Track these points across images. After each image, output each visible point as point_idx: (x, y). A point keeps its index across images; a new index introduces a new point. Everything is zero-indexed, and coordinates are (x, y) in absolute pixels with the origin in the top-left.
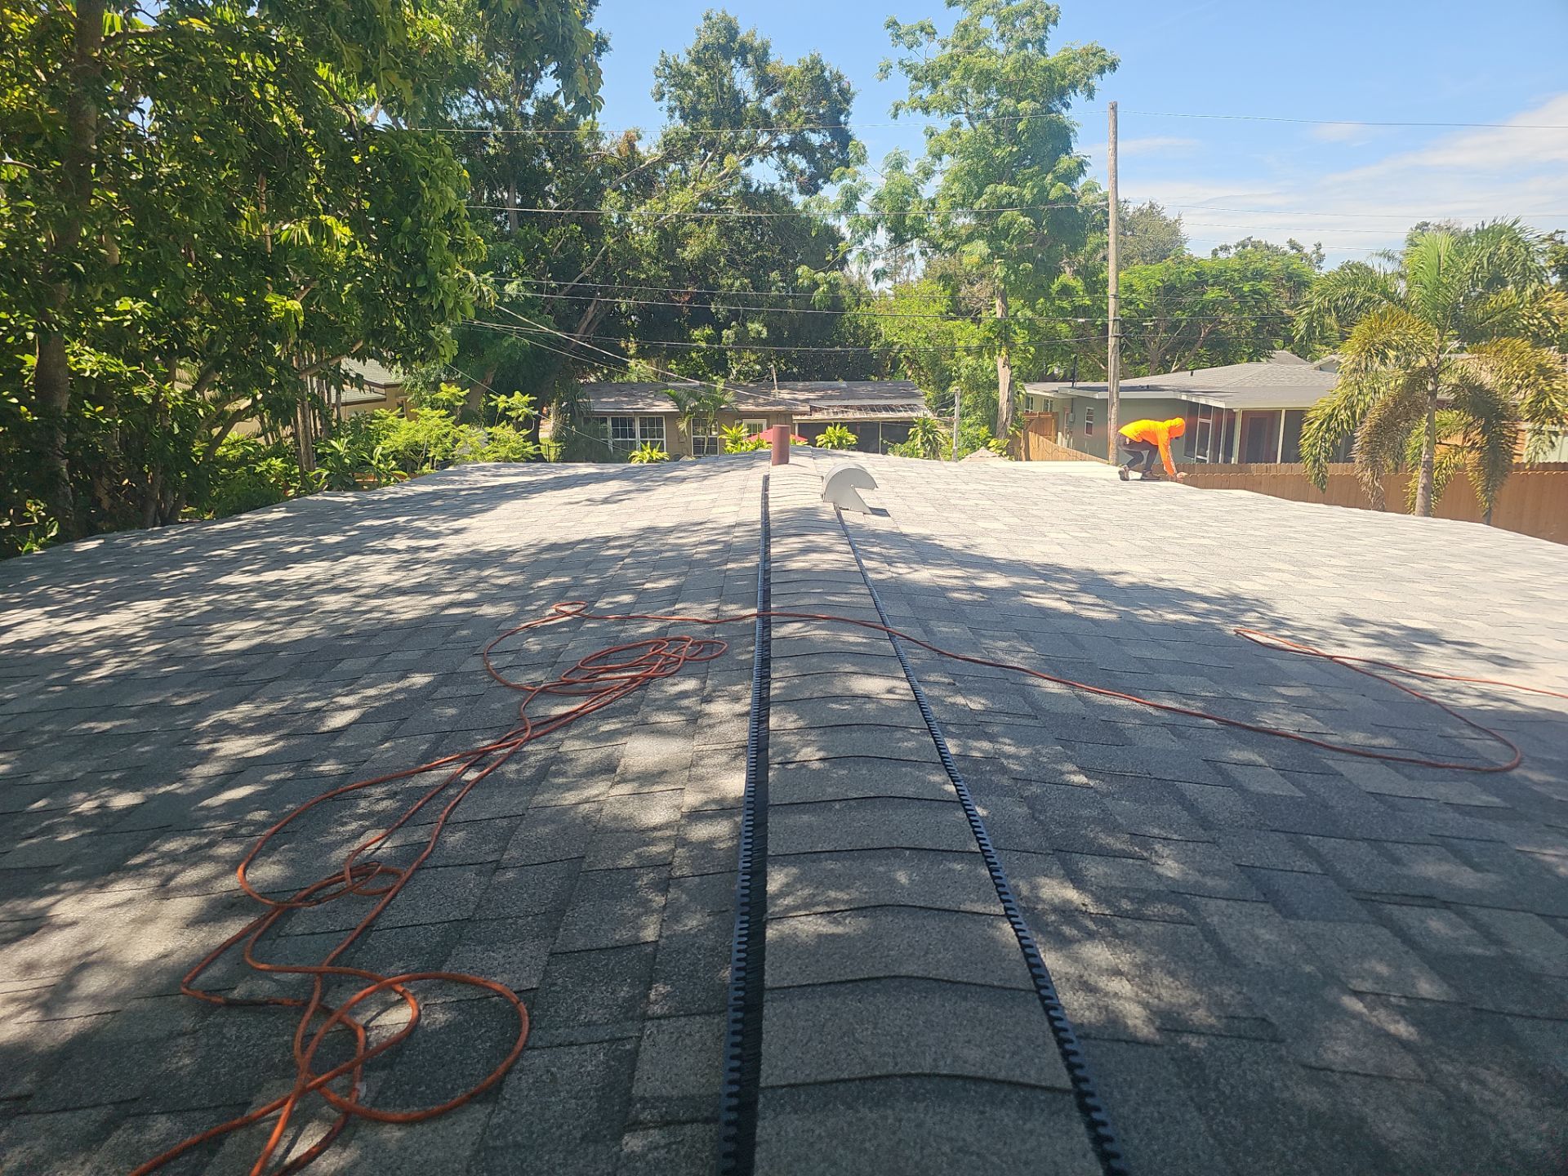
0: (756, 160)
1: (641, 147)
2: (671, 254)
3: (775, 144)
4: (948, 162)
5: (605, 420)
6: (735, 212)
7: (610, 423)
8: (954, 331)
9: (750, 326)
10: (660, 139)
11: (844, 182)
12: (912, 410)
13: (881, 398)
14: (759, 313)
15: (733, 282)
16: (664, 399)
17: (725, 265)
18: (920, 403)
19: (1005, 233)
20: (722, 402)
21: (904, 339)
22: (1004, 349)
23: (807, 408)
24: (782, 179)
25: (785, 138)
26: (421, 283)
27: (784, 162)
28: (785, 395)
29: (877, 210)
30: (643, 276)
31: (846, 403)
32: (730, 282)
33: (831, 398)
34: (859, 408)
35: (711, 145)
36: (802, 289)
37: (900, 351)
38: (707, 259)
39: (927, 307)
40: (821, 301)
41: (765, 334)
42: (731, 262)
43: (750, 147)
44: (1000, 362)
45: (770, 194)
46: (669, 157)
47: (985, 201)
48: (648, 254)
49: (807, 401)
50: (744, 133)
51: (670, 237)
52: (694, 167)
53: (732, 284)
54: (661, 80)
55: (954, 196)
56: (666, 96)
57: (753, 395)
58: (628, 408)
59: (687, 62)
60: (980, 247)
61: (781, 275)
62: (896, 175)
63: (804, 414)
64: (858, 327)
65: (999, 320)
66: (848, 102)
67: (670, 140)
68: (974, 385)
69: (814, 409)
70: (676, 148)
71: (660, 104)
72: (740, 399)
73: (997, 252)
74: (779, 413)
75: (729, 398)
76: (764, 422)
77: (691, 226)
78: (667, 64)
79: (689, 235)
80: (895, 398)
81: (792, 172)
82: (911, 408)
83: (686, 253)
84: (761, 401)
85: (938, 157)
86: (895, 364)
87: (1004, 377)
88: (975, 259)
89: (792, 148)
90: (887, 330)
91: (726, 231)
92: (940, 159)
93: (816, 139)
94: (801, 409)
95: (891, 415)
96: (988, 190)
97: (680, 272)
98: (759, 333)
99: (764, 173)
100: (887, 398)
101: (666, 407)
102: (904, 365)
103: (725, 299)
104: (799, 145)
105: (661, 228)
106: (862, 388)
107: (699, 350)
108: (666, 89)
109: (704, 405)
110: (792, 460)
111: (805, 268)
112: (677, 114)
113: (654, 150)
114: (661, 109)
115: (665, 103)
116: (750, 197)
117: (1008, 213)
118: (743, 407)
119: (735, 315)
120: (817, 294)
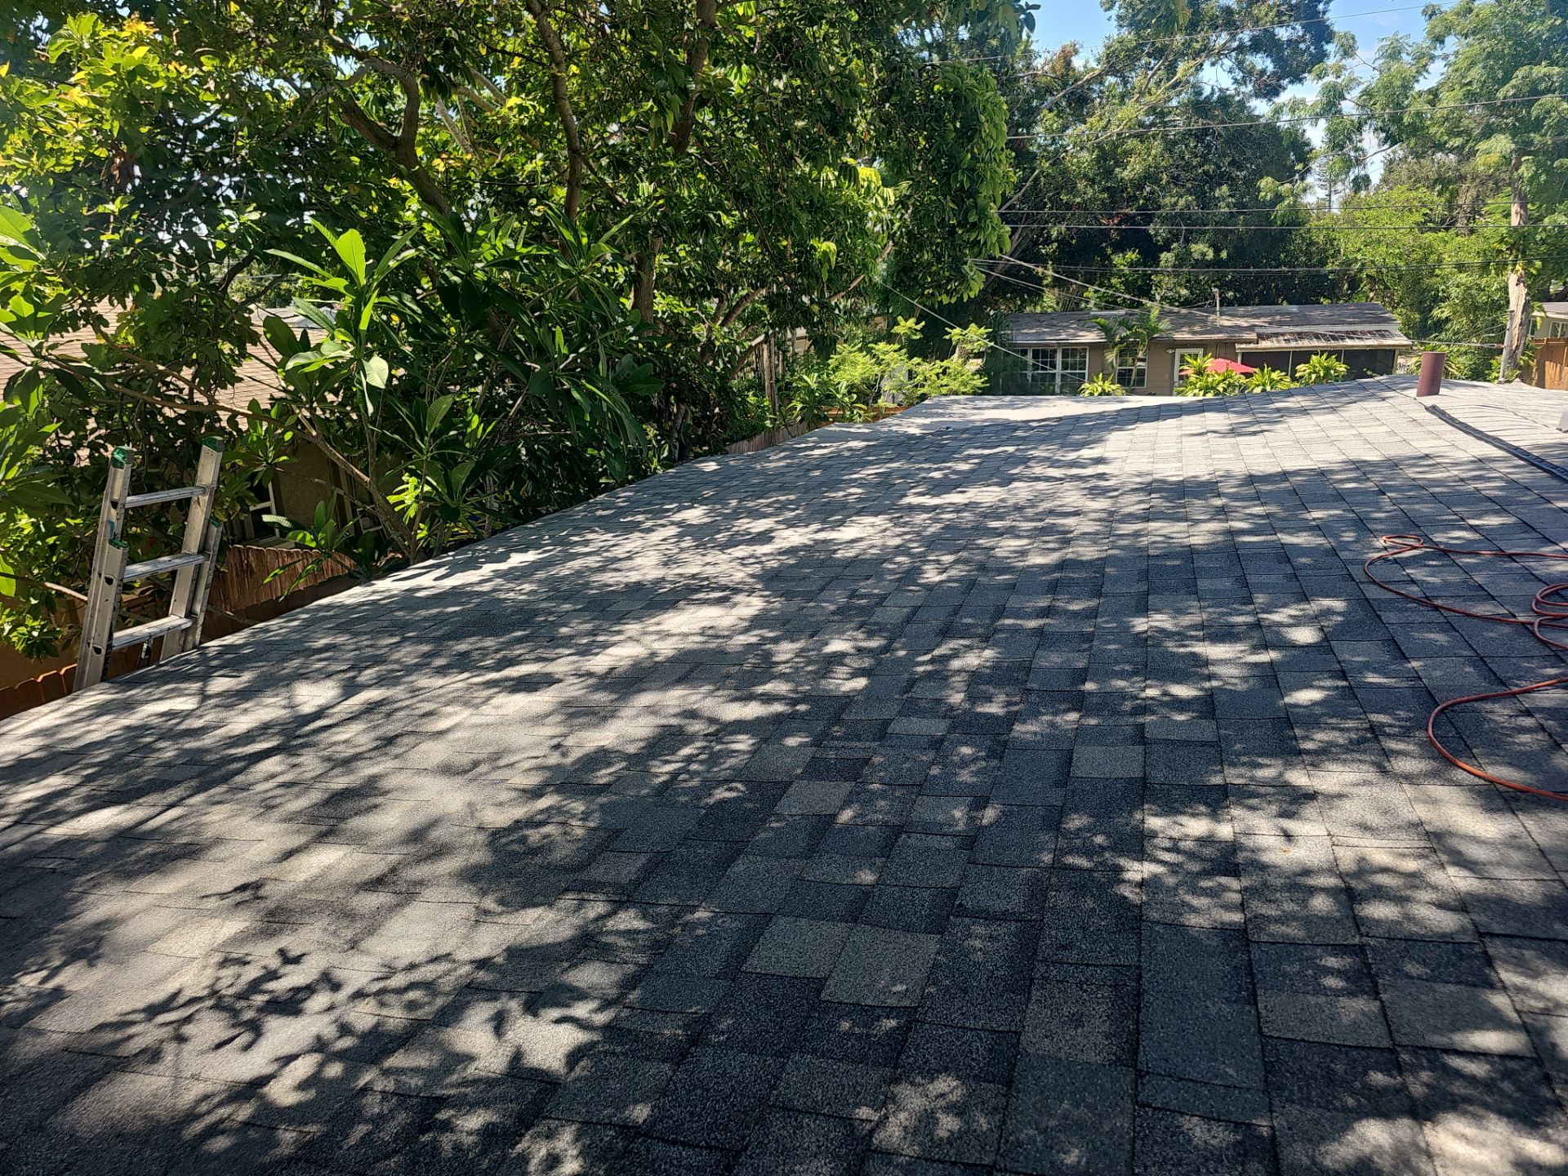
0: (1207, 65)
1: (1077, 63)
2: (1108, 173)
3: (1235, 44)
4: (1452, 43)
5: (1024, 353)
6: (1179, 123)
7: (1030, 354)
8: (1435, 244)
9: (1194, 247)
10: (1101, 50)
11: (1326, 79)
12: (1383, 336)
13: (1343, 323)
14: (1204, 232)
15: (1177, 201)
16: (1089, 329)
17: (1168, 182)
18: (1394, 328)
19: (1537, 125)
20: (1156, 330)
21: (1367, 255)
22: (1520, 263)
23: (1254, 336)
24: (1236, 81)
25: (1246, 36)
26: (973, 218)
27: (1240, 64)
28: (1226, 322)
29: (1363, 107)
30: (1078, 200)
31: (1299, 329)
32: (1174, 200)
33: (1281, 324)
34: (1317, 336)
35: (1158, 53)
36: (1264, 204)
37: (1360, 270)
38: (1150, 177)
39: (1401, 218)
40: (1283, 216)
41: (1210, 255)
42: (1175, 180)
43: (1206, 50)
44: (1512, 279)
45: (1224, 101)
46: (1112, 70)
47: (1514, 87)
48: (1085, 176)
49: (1251, 328)
50: (1199, 37)
51: (1109, 156)
52: (1137, 79)
53: (1176, 204)
55: (1470, 83)
57: (1189, 322)
58: (1050, 339)
60: (1502, 144)
61: (1230, 190)
62: (1395, 66)
63: (1249, 342)
64: (1312, 243)
65: (1515, 229)
67: (1113, 52)
68: (1472, 308)
69: (1261, 337)
70: (1118, 61)
71: (1109, 13)
72: (1177, 327)
73: (1524, 149)
74: (1218, 343)
75: (1164, 325)
76: (1201, 351)
77: (1131, 143)
79: (1130, 153)
81: (1248, 73)
82: (1382, 334)
83: (1126, 173)
84: (1197, 328)
85: (1439, 40)
86: (1354, 284)
87: (1517, 295)
88: (1495, 158)
89: (1256, 46)
90: (1350, 245)
91: (1170, 146)
92: (1442, 42)
93: (1283, 34)
94: (1246, 336)
95: (1357, 343)
96: (1521, 72)
97: (1117, 194)
98: (1204, 254)
99: (1216, 77)
100: (1350, 323)
101: (1091, 337)
102: (1365, 286)
103: (1164, 220)
104: (1264, 43)
105: (1099, 146)
106: (1315, 312)
107: (1120, 274)
109: (1136, 334)
110: (1442, 391)
111: (1270, 179)
112: (1126, 23)
113: (1093, 64)
114: (1109, 18)
115: (1115, 12)
116: (1200, 106)
117: (1546, 99)
118: (1178, 336)
119: (1175, 237)
120: (1281, 208)
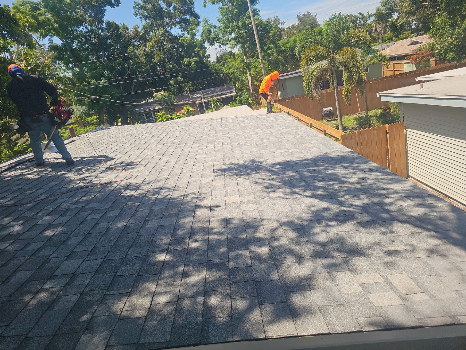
0: (173, 27)
1: (139, 30)
2: (151, 61)
7: (144, 115)
9: (178, 78)
10: (142, 27)
13: (222, 91)
18: (233, 91)
20: (174, 102)
22: (248, 71)
23: (200, 99)
25: (177, 19)
27: (181, 26)
29: (202, 37)
30: (143, 70)
31: (212, 95)
33: (208, 94)
34: (215, 96)
41: (182, 80)
42: (169, 61)
44: (248, 75)
45: (178, 36)
46: (146, 32)
51: (149, 56)
54: (136, 10)
56: (138, 15)
58: (148, 110)
59: (142, 3)
60: (233, 42)
62: (207, 25)
63: (199, 101)
65: (246, 62)
66: (193, 4)
67: (145, 27)
70: (148, 29)
71: (137, 17)
72: (180, 100)
73: (238, 43)
74: (192, 103)
76: (189, 105)
77: (155, 52)
78: (136, 4)
79: (155, 55)
80: (226, 90)
82: (231, 93)
83: (155, 60)
84: (187, 99)
87: (250, 79)
91: (168, 51)
94: (198, 99)
95: (224, 96)
98: (181, 80)
100: (224, 91)
101: (159, 107)
103: (169, 72)
105: (146, 54)
108: (137, 12)
111: (186, 58)
112: (143, 19)
114: (137, 19)
115: (139, 17)
118: (181, 102)
119: (172, 76)
120: (192, 65)
